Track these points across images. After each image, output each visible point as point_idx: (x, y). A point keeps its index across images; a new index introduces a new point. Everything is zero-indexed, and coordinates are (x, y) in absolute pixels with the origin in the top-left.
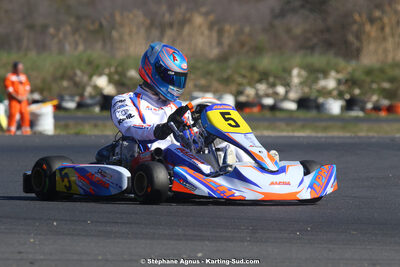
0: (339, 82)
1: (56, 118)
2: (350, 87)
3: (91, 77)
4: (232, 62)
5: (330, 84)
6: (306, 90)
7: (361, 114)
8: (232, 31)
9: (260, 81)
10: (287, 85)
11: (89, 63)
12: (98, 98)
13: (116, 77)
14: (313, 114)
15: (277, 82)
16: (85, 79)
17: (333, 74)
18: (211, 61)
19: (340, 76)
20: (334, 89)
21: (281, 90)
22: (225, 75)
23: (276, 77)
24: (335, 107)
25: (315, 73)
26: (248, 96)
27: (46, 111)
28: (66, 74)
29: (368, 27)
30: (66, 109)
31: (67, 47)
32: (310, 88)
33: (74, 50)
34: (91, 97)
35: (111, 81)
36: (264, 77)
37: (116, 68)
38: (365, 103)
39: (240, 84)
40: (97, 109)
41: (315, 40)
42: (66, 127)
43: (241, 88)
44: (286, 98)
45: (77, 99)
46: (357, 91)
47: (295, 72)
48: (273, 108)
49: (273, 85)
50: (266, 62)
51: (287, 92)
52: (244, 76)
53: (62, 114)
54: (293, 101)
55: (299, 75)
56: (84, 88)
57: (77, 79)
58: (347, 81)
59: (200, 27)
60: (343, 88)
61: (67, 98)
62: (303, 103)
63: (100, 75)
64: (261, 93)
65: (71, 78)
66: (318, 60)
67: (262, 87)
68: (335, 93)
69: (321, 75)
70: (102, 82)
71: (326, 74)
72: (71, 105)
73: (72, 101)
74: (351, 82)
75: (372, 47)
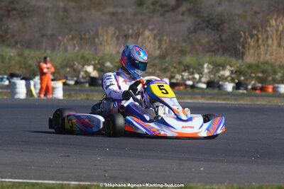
0: (232, 72)
1: (64, 90)
2: (238, 76)
3: (83, 66)
4: (168, 59)
5: (227, 73)
6: (212, 76)
7: (245, 92)
8: (168, 41)
9: (184, 71)
10: (200, 73)
11: (83, 57)
12: (88, 78)
13: (99, 66)
14: (216, 91)
15: (195, 71)
16: (80, 67)
17: (228, 67)
18: (155, 58)
19: (232, 69)
20: (228, 76)
21: (197, 76)
22: (164, 67)
23: (194, 68)
24: (229, 87)
25: (217, 66)
26: (177, 79)
27: (59, 85)
28: (68, 64)
29: (249, 40)
30: (69, 85)
31: (69, 48)
32: (215, 75)
33: (73, 50)
34: (83, 78)
35: (95, 69)
36: (187, 68)
37: (99, 61)
38: (247, 85)
39: (172, 72)
40: (87, 85)
41: (216, 47)
42: (70, 95)
43: (173, 75)
44: (200, 81)
45: (75, 79)
46: (242, 78)
47: (206, 65)
48: (193, 87)
49: (193, 73)
50: (188, 59)
51: (200, 78)
52: (175, 68)
53: (67, 87)
54: (204, 83)
55: (208, 68)
56: (79, 73)
57: (75, 67)
58: (236, 72)
59: (148, 37)
60: (233, 76)
61: (69, 78)
62: (210, 84)
63: (89, 65)
64: (185, 78)
65: (72, 67)
66: (219, 59)
67: (186, 74)
68: (229, 78)
69: (221, 68)
70: (90, 69)
71: (224, 68)
72: (72, 82)
73: (72, 80)
74: (239, 72)
75: (252, 51)
